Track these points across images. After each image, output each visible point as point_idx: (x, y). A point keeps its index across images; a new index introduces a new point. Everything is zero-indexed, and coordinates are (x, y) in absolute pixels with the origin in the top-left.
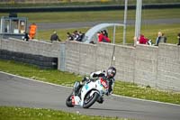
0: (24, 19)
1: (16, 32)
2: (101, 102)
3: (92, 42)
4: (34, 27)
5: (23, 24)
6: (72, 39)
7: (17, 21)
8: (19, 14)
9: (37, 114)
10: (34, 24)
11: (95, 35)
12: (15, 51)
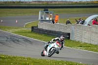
0: (52, 12)
1: (47, 19)
3: (89, 25)
4: (57, 17)
5: (51, 15)
6: (78, 23)
7: (48, 13)
8: (49, 9)
9: (59, 63)
11: (90, 21)
12: (47, 29)
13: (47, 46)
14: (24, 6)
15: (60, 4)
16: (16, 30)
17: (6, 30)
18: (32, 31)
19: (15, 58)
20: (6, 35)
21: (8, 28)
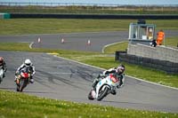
0: (152, 25)
1: (144, 38)
2: (114, 93)
5: (151, 30)
7: (145, 27)
8: (147, 21)
10: (161, 31)
13: (97, 82)
14: (104, 14)
15: (167, 12)
16: (89, 58)
17: (69, 57)
18: (117, 58)
19: (85, 106)
20: (71, 67)
21: (74, 53)
